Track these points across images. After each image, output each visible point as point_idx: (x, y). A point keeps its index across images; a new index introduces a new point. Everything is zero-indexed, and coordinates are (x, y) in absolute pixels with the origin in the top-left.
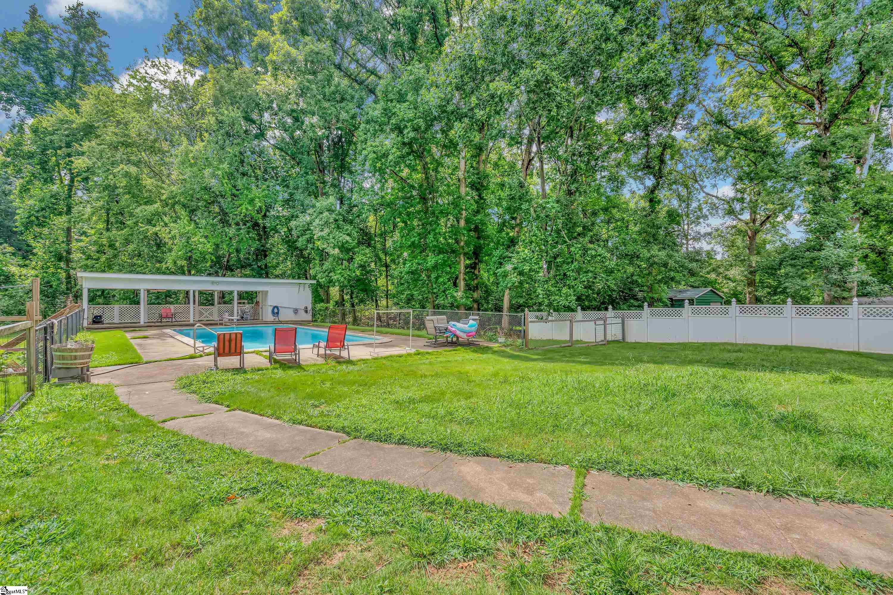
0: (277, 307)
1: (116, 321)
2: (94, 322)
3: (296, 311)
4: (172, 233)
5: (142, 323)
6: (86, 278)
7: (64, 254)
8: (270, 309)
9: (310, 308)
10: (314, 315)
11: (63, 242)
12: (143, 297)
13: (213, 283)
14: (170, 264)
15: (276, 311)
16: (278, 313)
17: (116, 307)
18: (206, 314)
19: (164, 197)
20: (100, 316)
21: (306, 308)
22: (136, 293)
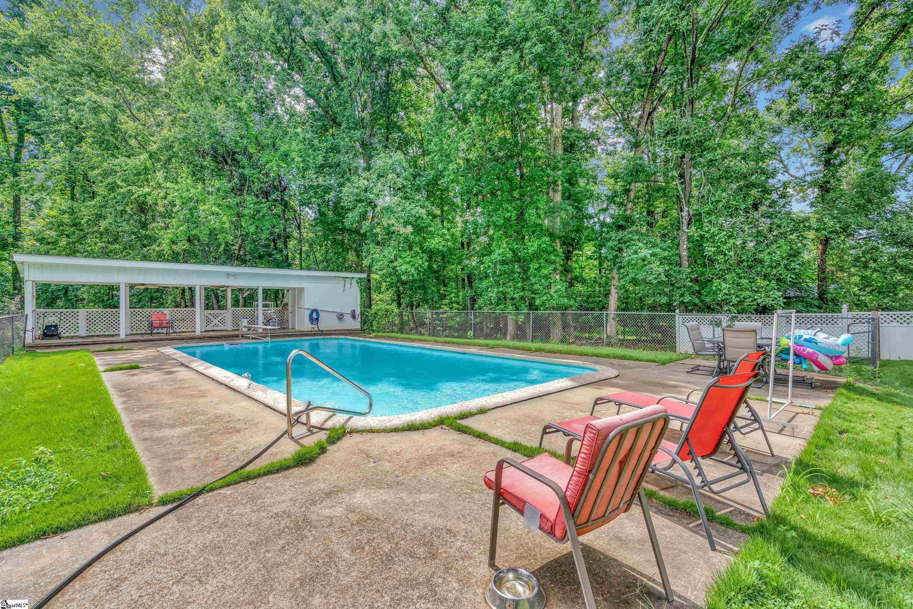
0: (316, 311)
1: (82, 332)
2: (45, 335)
3: (341, 316)
4: (170, 198)
5: (122, 336)
6: (30, 265)
7: (10, 240)
8: (307, 313)
9: (358, 312)
10: (364, 322)
11: (8, 223)
12: (123, 296)
13: (228, 275)
14: (165, 247)
15: (315, 316)
16: (317, 319)
17: (82, 312)
18: (216, 321)
19: (154, 148)
20: (56, 326)
21: (354, 312)
22: (112, 289)
